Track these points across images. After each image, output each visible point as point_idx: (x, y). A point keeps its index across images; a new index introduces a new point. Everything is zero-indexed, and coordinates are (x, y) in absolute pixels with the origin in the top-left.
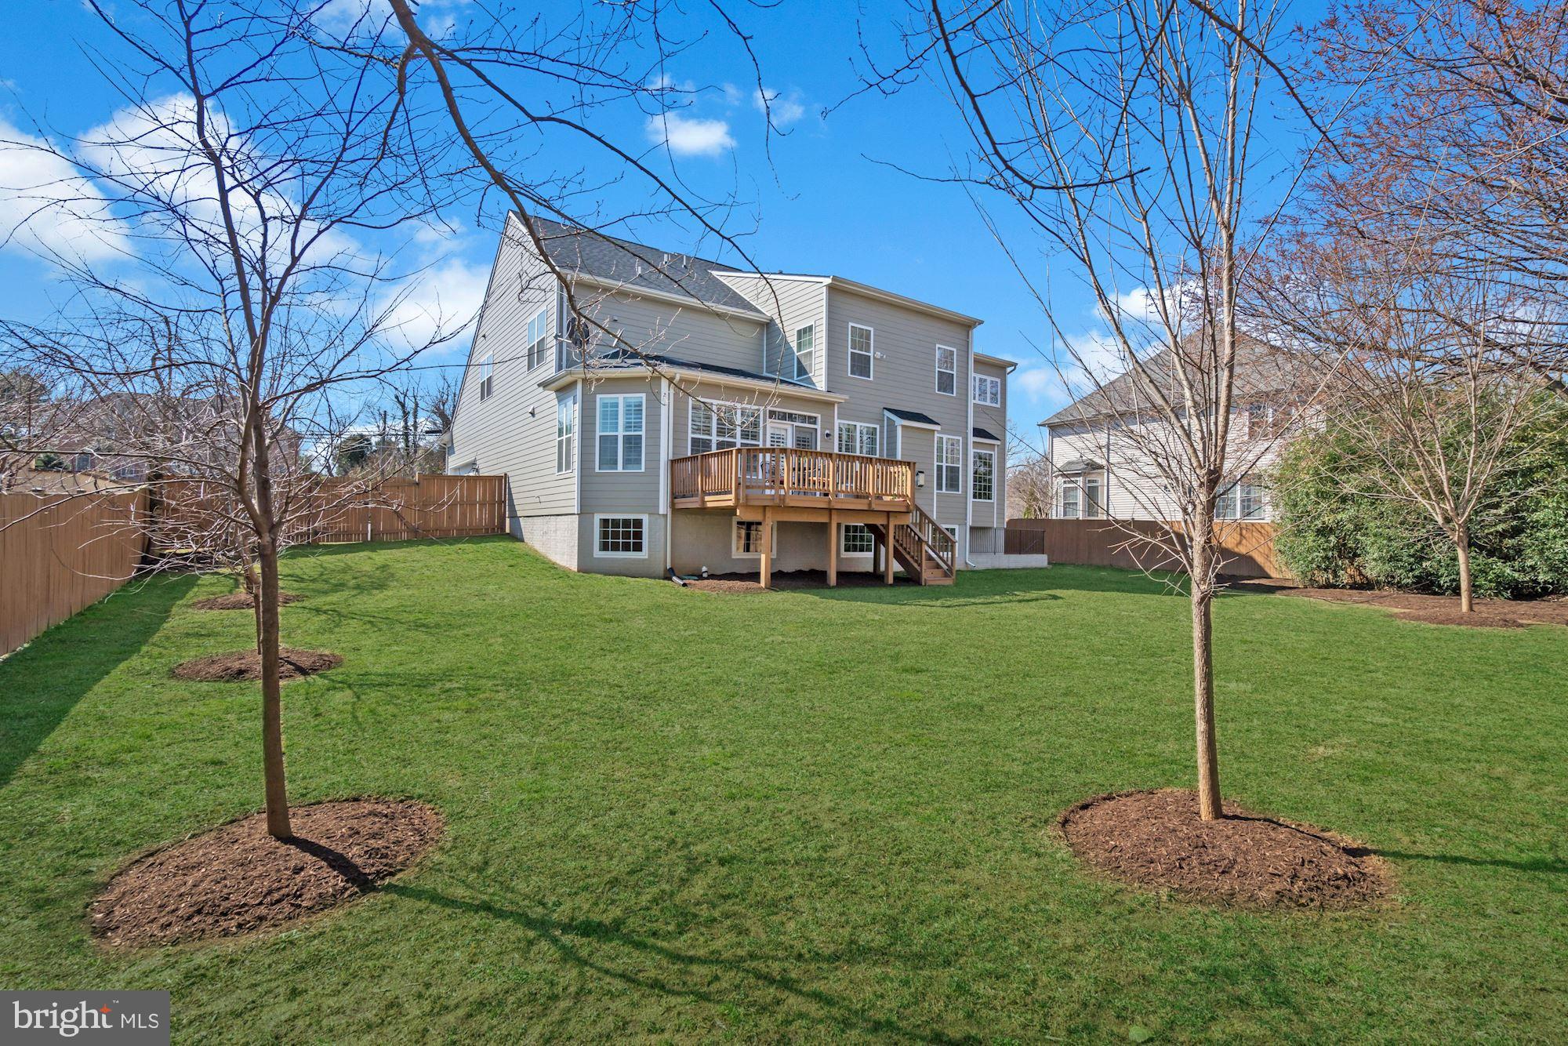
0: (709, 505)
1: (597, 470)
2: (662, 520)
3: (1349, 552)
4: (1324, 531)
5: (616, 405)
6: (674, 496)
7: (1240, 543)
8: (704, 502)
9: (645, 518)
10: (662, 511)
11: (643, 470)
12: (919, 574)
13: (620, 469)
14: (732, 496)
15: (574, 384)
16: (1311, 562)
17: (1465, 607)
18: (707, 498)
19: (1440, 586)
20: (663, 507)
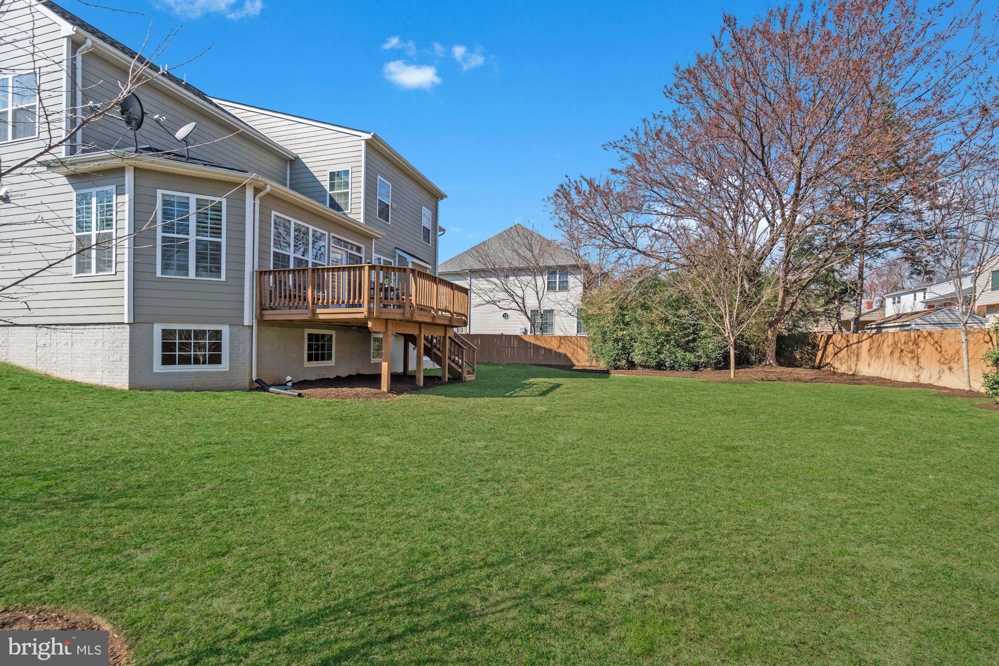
0: (321, 317)
1: (159, 274)
2: (248, 331)
3: (626, 350)
4: (616, 341)
5: (186, 205)
6: (262, 308)
7: (559, 347)
8: (314, 313)
9: (225, 330)
10: (247, 322)
11: (223, 278)
12: (460, 374)
13: (192, 274)
14: (364, 309)
15: (121, 170)
16: (611, 357)
17: (732, 376)
18: (318, 311)
19: (665, 366)
20: (248, 318)
